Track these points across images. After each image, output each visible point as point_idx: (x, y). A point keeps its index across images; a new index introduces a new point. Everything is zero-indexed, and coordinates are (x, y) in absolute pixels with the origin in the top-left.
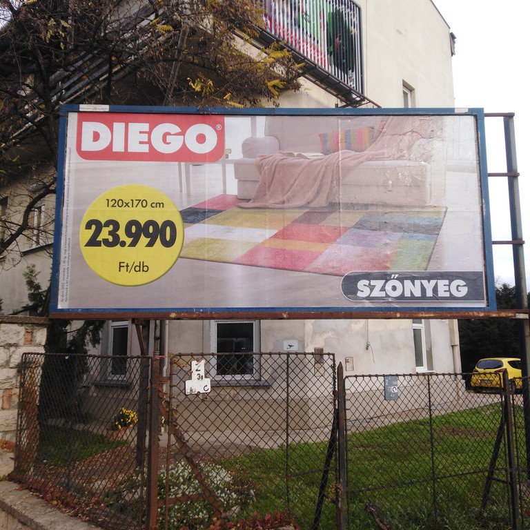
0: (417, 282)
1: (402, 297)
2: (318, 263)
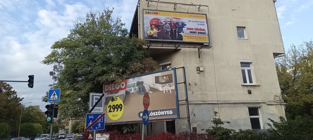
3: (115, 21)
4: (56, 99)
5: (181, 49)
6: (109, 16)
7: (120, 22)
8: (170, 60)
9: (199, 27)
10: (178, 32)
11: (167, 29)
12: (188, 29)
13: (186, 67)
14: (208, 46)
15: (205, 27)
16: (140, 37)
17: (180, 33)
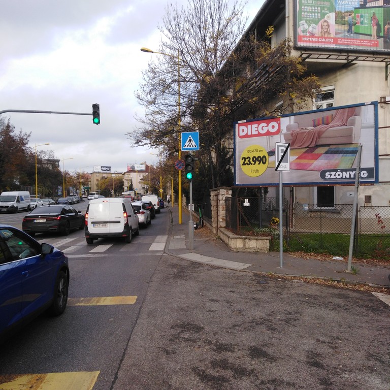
0: (348, 172)
1: (342, 178)
2: (312, 167)
4: (194, 147)
8: (334, 84)
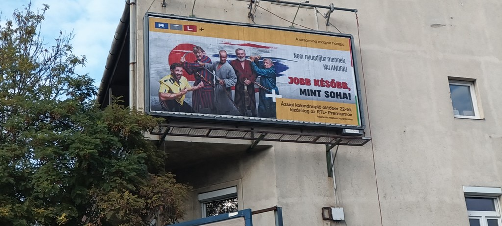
3: (50, 50)
5: (269, 147)
6: (31, 32)
7: (69, 53)
8: (234, 183)
9: (329, 76)
10: (262, 92)
11: (226, 81)
12: (293, 81)
13: (287, 205)
14: (358, 139)
15: (348, 77)
16: (135, 103)
17: (267, 95)
